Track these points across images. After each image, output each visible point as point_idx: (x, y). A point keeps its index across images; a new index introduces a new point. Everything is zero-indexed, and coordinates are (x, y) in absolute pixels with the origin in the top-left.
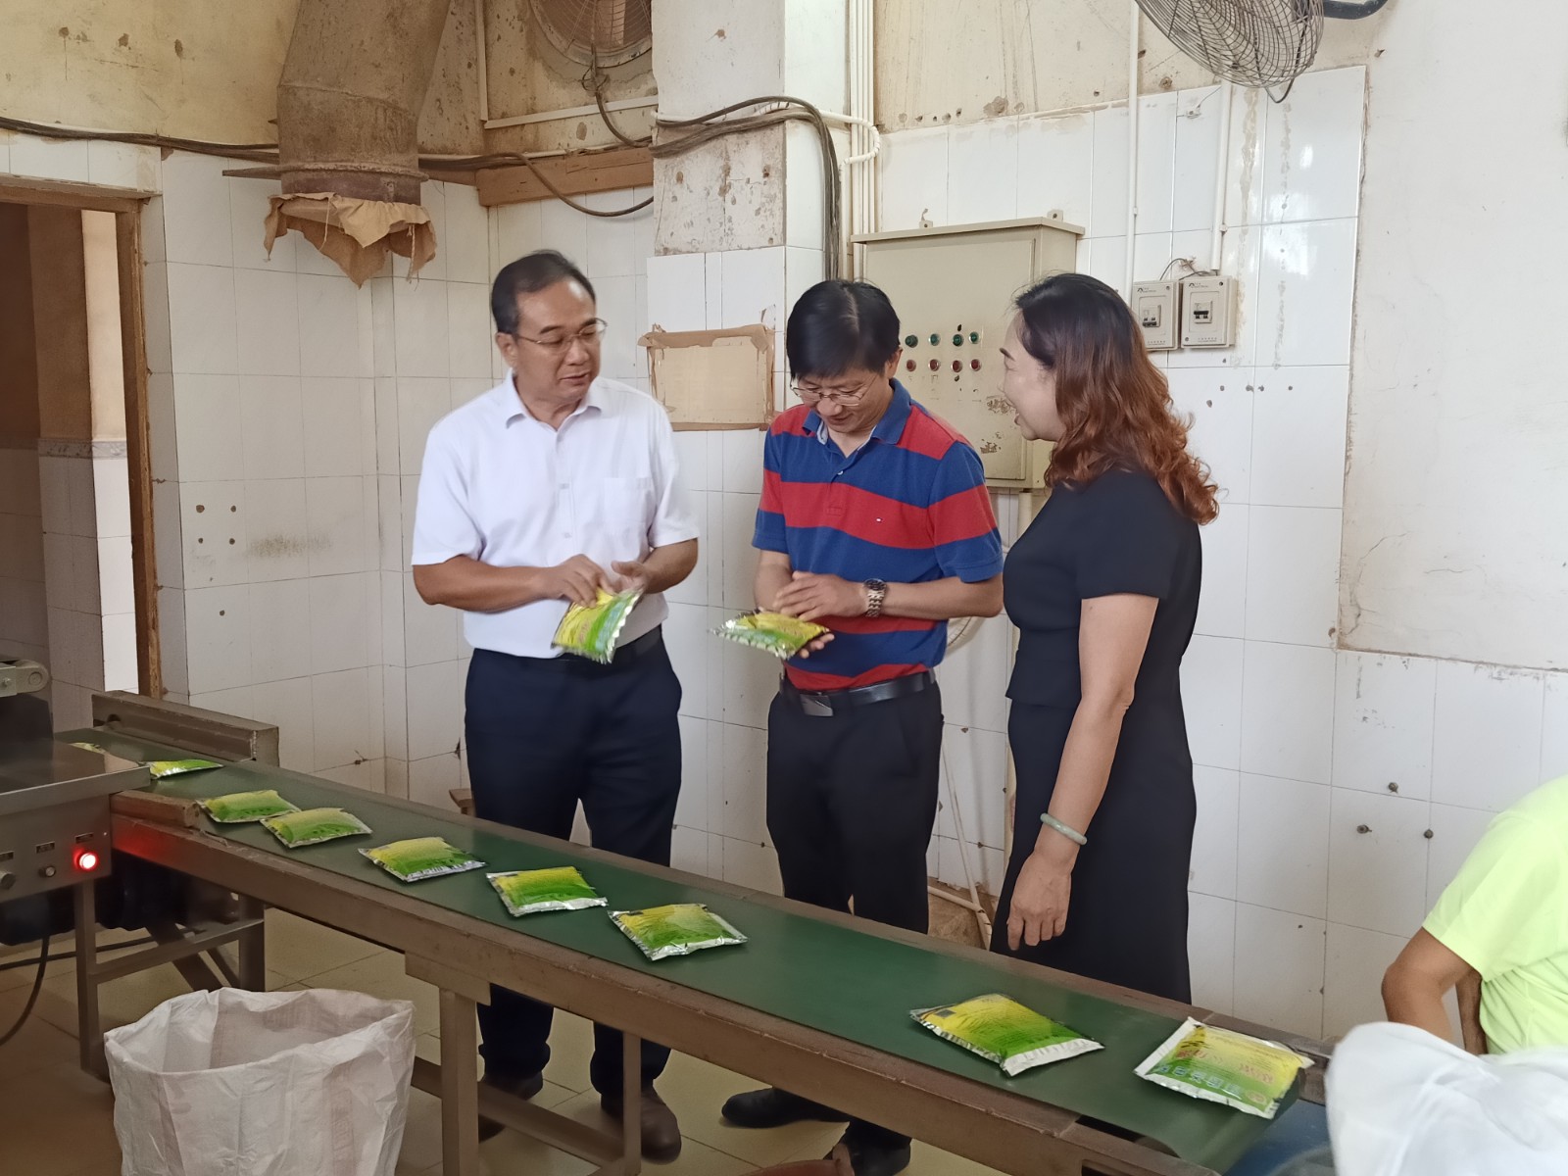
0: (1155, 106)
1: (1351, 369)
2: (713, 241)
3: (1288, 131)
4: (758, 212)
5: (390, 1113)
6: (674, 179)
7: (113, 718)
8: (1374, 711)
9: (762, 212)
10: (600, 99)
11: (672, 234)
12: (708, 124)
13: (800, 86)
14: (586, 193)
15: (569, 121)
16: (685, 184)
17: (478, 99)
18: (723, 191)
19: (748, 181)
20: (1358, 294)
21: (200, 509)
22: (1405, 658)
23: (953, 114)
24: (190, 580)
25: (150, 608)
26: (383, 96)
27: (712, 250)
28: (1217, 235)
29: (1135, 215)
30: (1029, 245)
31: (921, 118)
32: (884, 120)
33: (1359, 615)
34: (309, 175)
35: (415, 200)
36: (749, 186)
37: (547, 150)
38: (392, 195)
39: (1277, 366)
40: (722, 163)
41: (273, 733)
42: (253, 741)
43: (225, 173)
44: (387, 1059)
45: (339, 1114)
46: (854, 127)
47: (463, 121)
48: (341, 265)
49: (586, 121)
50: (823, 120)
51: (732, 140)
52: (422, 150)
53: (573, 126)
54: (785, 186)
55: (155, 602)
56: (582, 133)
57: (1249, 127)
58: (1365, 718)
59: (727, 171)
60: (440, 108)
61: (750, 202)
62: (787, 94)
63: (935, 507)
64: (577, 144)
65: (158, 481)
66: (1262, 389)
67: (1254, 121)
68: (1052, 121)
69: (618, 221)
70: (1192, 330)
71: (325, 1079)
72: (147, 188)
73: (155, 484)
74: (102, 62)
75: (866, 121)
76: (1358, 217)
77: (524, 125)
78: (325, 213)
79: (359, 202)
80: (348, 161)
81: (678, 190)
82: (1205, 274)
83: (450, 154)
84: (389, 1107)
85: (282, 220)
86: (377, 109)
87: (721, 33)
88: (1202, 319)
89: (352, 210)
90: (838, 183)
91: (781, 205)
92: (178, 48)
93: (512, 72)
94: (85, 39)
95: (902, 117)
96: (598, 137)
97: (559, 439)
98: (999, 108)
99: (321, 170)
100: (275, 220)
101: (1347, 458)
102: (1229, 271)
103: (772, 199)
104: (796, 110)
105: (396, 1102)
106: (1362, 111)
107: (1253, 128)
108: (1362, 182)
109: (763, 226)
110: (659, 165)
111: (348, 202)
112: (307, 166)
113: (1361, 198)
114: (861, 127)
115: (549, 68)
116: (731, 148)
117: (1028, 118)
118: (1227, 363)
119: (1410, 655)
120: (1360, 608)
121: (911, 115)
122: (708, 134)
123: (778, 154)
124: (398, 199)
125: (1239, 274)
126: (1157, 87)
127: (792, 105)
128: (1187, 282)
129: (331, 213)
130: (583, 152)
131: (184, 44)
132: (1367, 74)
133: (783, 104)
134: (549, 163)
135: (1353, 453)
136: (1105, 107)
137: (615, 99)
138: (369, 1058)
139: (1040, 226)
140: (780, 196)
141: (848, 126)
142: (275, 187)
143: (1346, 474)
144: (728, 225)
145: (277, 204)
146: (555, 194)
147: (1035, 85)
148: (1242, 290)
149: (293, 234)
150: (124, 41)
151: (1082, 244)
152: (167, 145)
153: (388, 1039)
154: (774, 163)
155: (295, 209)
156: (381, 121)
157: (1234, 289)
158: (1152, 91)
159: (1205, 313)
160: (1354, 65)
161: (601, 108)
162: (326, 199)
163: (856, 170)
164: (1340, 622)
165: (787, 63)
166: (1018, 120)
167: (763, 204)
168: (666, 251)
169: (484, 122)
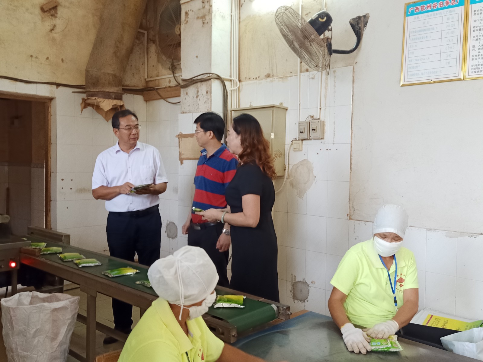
0: (304, 76)
1: (351, 145)
2: (194, 110)
3: (335, 82)
4: (205, 102)
5: (69, 323)
6: (185, 94)
7: (32, 233)
8: (358, 237)
9: (206, 102)
10: (173, 73)
11: (185, 108)
12: (193, 80)
13: (216, 70)
14: (170, 97)
15: (167, 79)
16: (188, 95)
17: (144, 73)
18: (197, 97)
19: (203, 94)
20: (352, 125)
21: (62, 180)
22: (365, 222)
23: (258, 77)
24: (59, 199)
25: (48, 206)
26: (112, 72)
27: (194, 112)
28: (319, 109)
29: (300, 104)
30: (271, 111)
31: (250, 78)
32: (242, 79)
33: (354, 211)
34: (92, 93)
35: (120, 98)
36: (203, 96)
37: (161, 86)
38: (113, 98)
39: (334, 144)
40: (197, 90)
41: (68, 237)
42: (63, 238)
43: (73, 92)
44: (69, 309)
45: (54, 321)
46: (232, 81)
47: (140, 79)
48: (103, 116)
49: (171, 79)
50: (222, 79)
51: (199, 84)
52: (123, 86)
53: (168, 80)
54: (211, 96)
55: (50, 204)
56: (170, 82)
57: (326, 82)
58: (356, 239)
59: (198, 92)
60: (134, 75)
61: (203, 100)
62: (212, 72)
63: (225, 173)
64: (168, 85)
65: (52, 172)
66: (330, 150)
67: (327, 80)
68: (280, 79)
69: (177, 105)
70: (312, 134)
71: (51, 311)
72: (52, 96)
73: (51, 173)
74: (41, 64)
75: (236, 79)
76: (352, 105)
77: (156, 80)
78: (95, 102)
79: (104, 99)
80: (102, 89)
81: (187, 97)
82: (316, 119)
83: (136, 87)
84: (69, 321)
85: (86, 104)
86: (110, 76)
87: (197, 57)
88: (314, 131)
89: (102, 102)
90: (227, 95)
91: (210, 101)
92: (62, 60)
93: (153, 66)
94: (37, 58)
95: (246, 78)
96: (173, 83)
97: (129, 156)
98: (268, 76)
99: (95, 91)
100: (83, 105)
101: (351, 168)
102: (322, 119)
103: (208, 99)
104: (214, 76)
105: (71, 320)
106: (352, 77)
107: (327, 82)
108: (353, 96)
109: (206, 106)
110: (182, 90)
111: (101, 100)
112: (91, 90)
113: (352, 100)
114: (234, 81)
115: (162, 65)
116: (199, 86)
117: (275, 79)
118: (322, 143)
119: (366, 221)
120: (354, 208)
121: (248, 78)
122: (193, 82)
123: (210, 88)
124: (115, 99)
125: (324, 119)
126: (305, 71)
127: (213, 75)
128: (310, 122)
129: (97, 102)
130: (170, 87)
131: (64, 59)
132: (353, 68)
133: (211, 75)
134: (161, 90)
135: (352, 167)
136: (292, 76)
137: (178, 73)
138: (64, 308)
139: (273, 107)
140: (210, 98)
141: (231, 80)
142: (84, 96)
143: (350, 172)
144: (198, 106)
145: (84, 100)
146: (162, 98)
147: (277, 70)
148: (325, 123)
149: (89, 108)
150: (48, 58)
151: (287, 111)
152: (58, 85)
153: (70, 304)
154: (209, 90)
155: (89, 101)
156: (111, 79)
157: (323, 123)
158: (304, 72)
159: (315, 129)
160: (350, 66)
161: (174, 75)
162: (95, 99)
163: (233, 91)
164: (350, 213)
165: (212, 64)
166: (273, 79)
167: (206, 100)
168: (183, 113)
169: (146, 79)
